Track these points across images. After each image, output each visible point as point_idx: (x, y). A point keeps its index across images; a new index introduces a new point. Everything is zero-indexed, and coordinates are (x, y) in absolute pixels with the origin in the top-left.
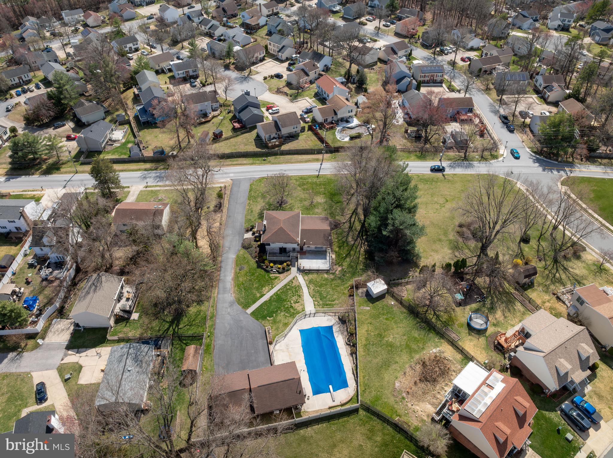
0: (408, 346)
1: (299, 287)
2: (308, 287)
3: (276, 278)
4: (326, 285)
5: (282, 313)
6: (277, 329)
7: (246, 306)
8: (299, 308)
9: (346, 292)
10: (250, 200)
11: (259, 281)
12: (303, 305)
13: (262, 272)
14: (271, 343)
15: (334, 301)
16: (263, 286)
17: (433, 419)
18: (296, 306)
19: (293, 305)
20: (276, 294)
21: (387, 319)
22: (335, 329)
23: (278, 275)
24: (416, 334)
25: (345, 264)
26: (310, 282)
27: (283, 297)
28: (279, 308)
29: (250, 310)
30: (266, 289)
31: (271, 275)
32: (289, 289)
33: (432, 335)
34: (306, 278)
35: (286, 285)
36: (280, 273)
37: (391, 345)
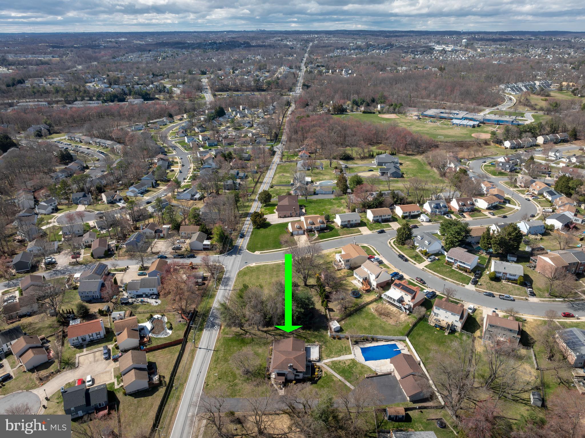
0: (371, 319)
1: (332, 362)
2: (332, 358)
3: (325, 373)
4: (330, 349)
5: (354, 370)
6: (366, 371)
7: (349, 389)
8: (349, 362)
9: (335, 341)
10: (235, 395)
11: (328, 382)
12: (347, 360)
13: (321, 380)
14: (377, 374)
15: (343, 347)
16: (333, 380)
17: (408, 315)
18: (347, 364)
19: (347, 365)
20: (339, 374)
21: (354, 325)
22: (362, 347)
23: (323, 372)
24: (364, 315)
25: (313, 340)
26: (328, 356)
27: (341, 369)
28: (350, 372)
29: (352, 387)
30: (335, 379)
31: (323, 375)
32: (335, 367)
33: (364, 310)
34: (325, 358)
35: (332, 369)
36: (321, 371)
37: (371, 325)
